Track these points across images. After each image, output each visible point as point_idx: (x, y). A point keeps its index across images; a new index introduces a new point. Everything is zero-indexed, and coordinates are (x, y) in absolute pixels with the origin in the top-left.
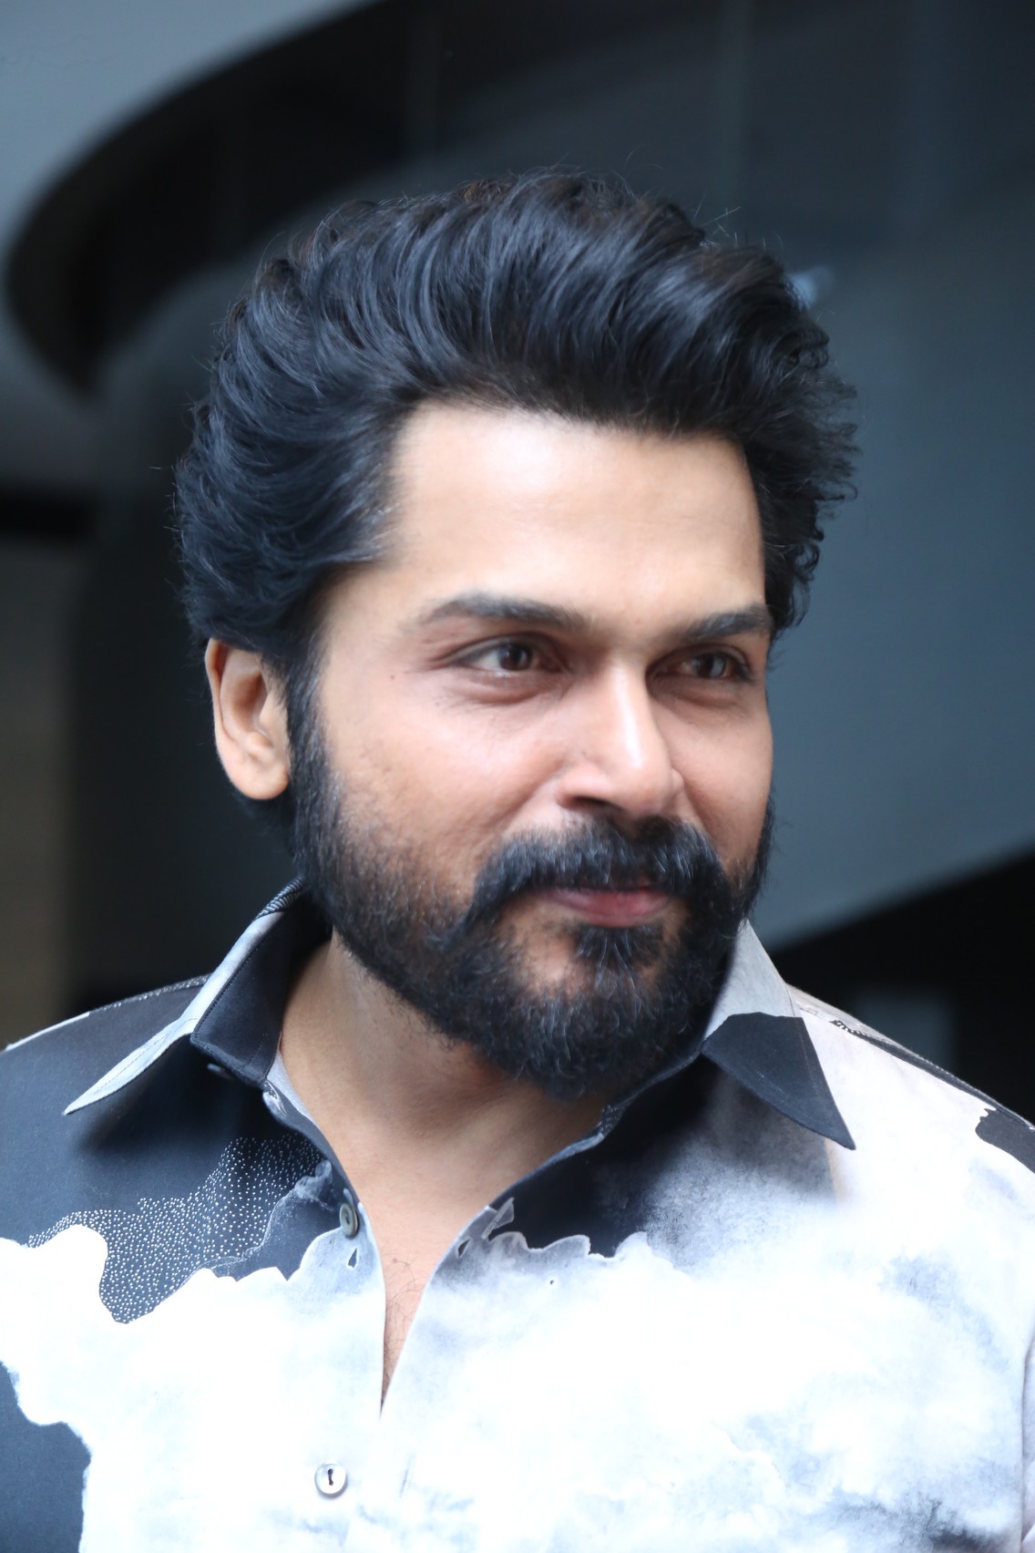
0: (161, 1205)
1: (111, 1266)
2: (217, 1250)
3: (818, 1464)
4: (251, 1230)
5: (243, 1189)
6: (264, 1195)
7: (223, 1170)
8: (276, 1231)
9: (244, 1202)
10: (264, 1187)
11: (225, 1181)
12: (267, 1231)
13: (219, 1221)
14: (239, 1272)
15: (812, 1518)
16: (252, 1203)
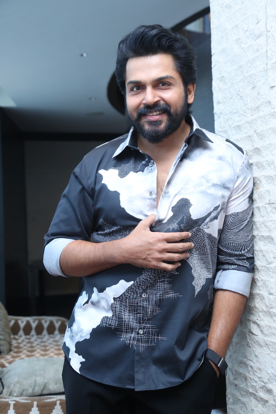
0: (124, 165)
1: (119, 172)
2: (133, 169)
3: (210, 180)
4: (137, 167)
5: (135, 162)
6: (138, 163)
7: (132, 160)
8: (140, 167)
9: (136, 164)
10: (138, 162)
11: (133, 161)
12: (139, 167)
13: (133, 166)
14: (137, 172)
15: (210, 186)
16: (137, 164)
